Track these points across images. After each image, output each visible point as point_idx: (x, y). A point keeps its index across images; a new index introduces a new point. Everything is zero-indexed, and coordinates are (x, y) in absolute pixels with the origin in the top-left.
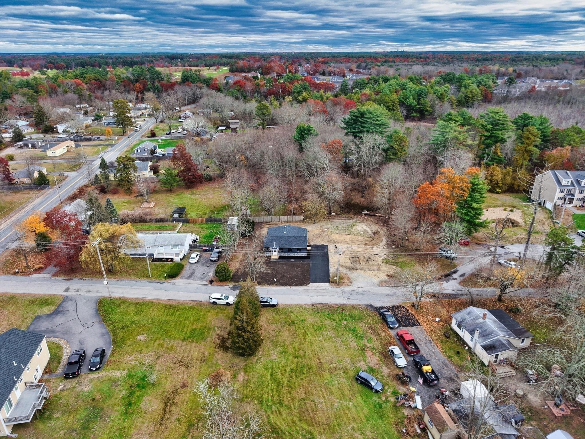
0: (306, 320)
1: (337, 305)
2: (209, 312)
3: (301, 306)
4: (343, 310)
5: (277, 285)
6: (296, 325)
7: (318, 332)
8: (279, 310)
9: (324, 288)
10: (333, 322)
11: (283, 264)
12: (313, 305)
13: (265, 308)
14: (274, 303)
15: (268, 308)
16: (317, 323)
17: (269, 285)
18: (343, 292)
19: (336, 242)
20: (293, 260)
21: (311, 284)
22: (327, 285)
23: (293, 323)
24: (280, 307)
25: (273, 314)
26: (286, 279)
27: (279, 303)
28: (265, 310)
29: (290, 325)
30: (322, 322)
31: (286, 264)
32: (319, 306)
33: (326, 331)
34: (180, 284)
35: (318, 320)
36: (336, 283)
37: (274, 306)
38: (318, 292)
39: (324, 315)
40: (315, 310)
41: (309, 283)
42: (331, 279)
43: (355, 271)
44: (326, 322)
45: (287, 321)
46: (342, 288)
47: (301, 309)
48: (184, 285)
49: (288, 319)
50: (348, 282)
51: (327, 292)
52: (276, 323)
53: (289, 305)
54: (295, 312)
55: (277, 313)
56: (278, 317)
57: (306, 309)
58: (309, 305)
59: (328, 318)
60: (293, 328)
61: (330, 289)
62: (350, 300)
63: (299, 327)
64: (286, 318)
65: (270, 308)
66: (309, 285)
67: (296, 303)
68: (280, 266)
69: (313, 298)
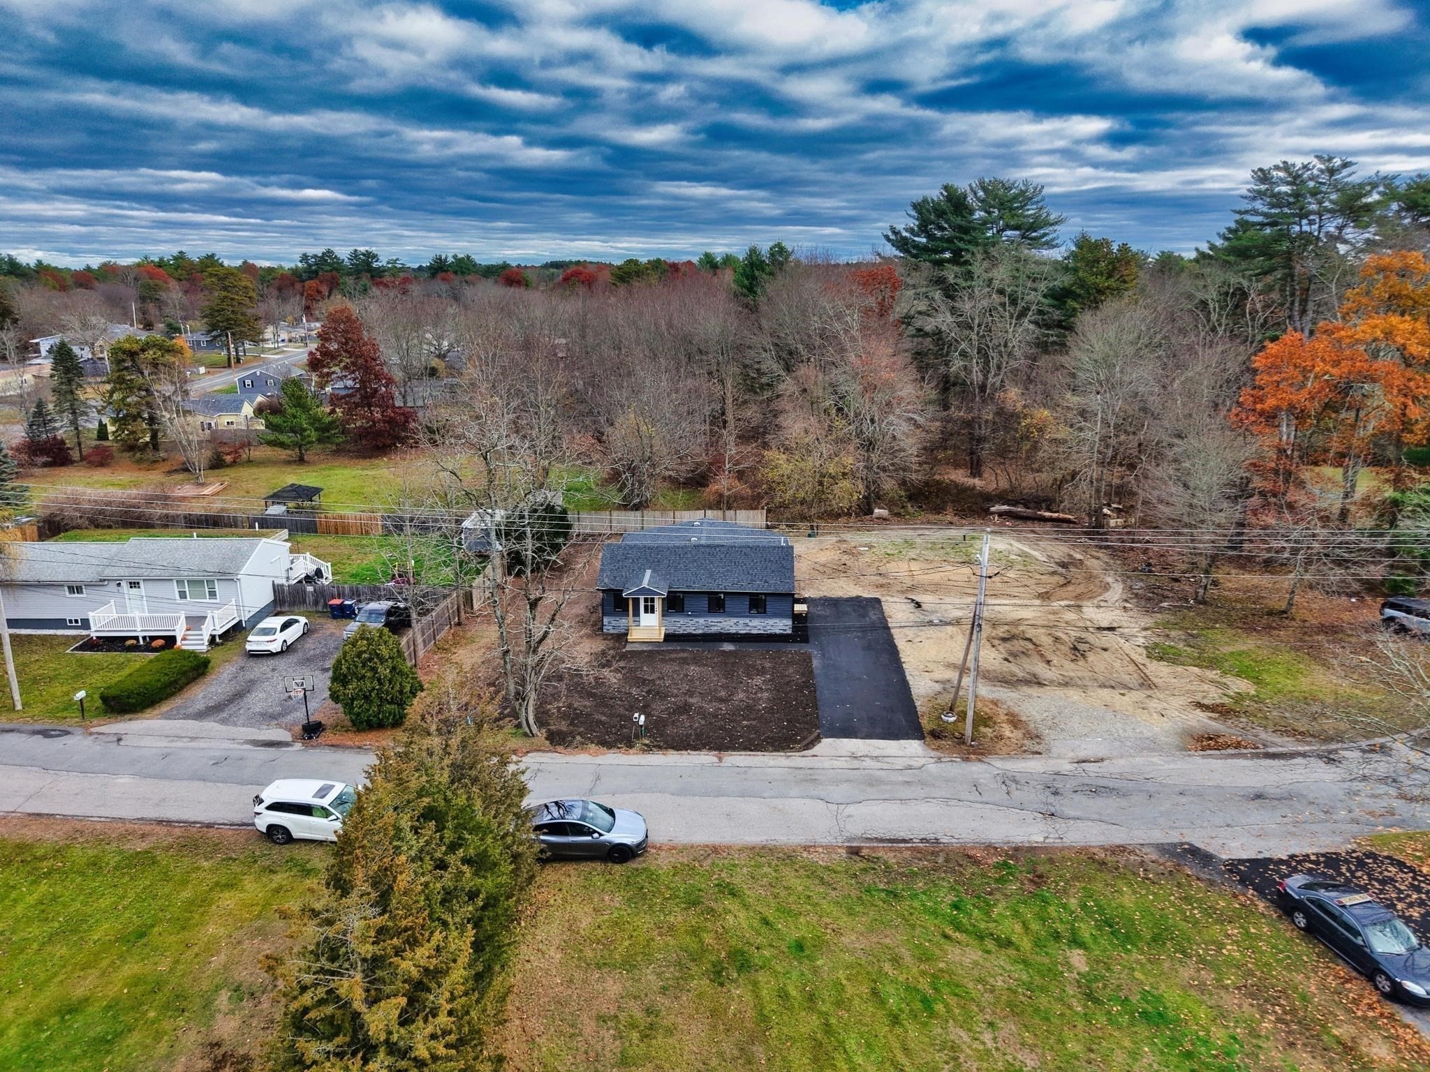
0: (820, 944)
1: (990, 848)
2: (229, 886)
3: (787, 857)
4: (1039, 879)
5: (648, 749)
6: (762, 977)
7: (913, 1031)
8: (653, 877)
9: (900, 763)
10: (1001, 960)
11: (684, 661)
12: (854, 852)
13: (571, 868)
14: (624, 833)
15: (586, 867)
16: (896, 960)
17: (607, 744)
18: (1009, 781)
19: (913, 588)
20: (728, 647)
21: (827, 746)
22: (912, 748)
23: (742, 961)
24: (661, 863)
25: (615, 901)
26: (699, 723)
27: (657, 838)
28: (568, 876)
29: (717, 974)
30: (925, 957)
31: (696, 661)
32: (891, 858)
33: (966, 1024)
34: (147, 742)
35: (896, 939)
36: (961, 740)
37: (622, 853)
38: (873, 782)
39: (935, 913)
40: (868, 879)
41: (818, 739)
42: (925, 723)
43: (1034, 691)
44: (954, 953)
45: (704, 950)
46: (999, 764)
47: (787, 872)
48: (163, 743)
49: (708, 939)
50: (1018, 734)
51: (923, 783)
52: (629, 964)
53: (715, 850)
54: (751, 893)
55: (639, 896)
56: (644, 922)
57: (812, 872)
58: (829, 849)
59: (958, 927)
60: (738, 995)
61: (933, 767)
62: (1060, 825)
63: (783, 995)
64: (695, 932)
65: (599, 866)
66: (817, 749)
67: (754, 838)
68: (667, 668)
69: (851, 809)
